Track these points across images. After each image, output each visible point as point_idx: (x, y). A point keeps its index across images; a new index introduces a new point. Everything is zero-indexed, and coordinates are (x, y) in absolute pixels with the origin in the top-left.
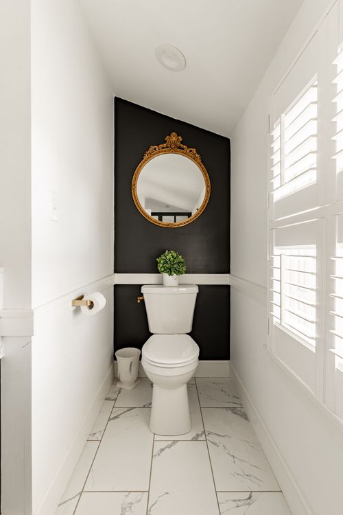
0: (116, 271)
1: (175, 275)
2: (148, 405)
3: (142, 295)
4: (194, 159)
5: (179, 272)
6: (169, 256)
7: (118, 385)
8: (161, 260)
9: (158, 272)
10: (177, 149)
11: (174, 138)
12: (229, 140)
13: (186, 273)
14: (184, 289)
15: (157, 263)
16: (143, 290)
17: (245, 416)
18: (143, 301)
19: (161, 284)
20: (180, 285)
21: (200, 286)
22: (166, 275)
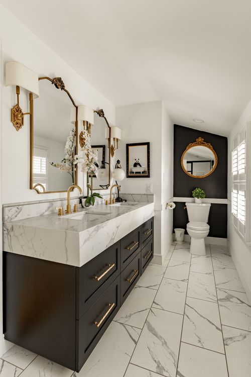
0: (174, 196)
1: (200, 198)
2: (189, 248)
3: (186, 206)
4: (209, 148)
5: (202, 197)
6: (198, 190)
7: (176, 242)
8: (194, 192)
9: (193, 197)
10: (201, 144)
11: (200, 139)
12: (227, 138)
13: (205, 198)
14: (205, 205)
15: (192, 193)
16: (186, 204)
17: (230, 256)
18: (186, 209)
19: (194, 202)
20: (203, 203)
21: (212, 204)
22: (196, 198)
